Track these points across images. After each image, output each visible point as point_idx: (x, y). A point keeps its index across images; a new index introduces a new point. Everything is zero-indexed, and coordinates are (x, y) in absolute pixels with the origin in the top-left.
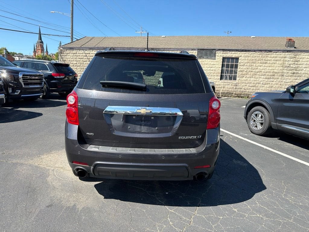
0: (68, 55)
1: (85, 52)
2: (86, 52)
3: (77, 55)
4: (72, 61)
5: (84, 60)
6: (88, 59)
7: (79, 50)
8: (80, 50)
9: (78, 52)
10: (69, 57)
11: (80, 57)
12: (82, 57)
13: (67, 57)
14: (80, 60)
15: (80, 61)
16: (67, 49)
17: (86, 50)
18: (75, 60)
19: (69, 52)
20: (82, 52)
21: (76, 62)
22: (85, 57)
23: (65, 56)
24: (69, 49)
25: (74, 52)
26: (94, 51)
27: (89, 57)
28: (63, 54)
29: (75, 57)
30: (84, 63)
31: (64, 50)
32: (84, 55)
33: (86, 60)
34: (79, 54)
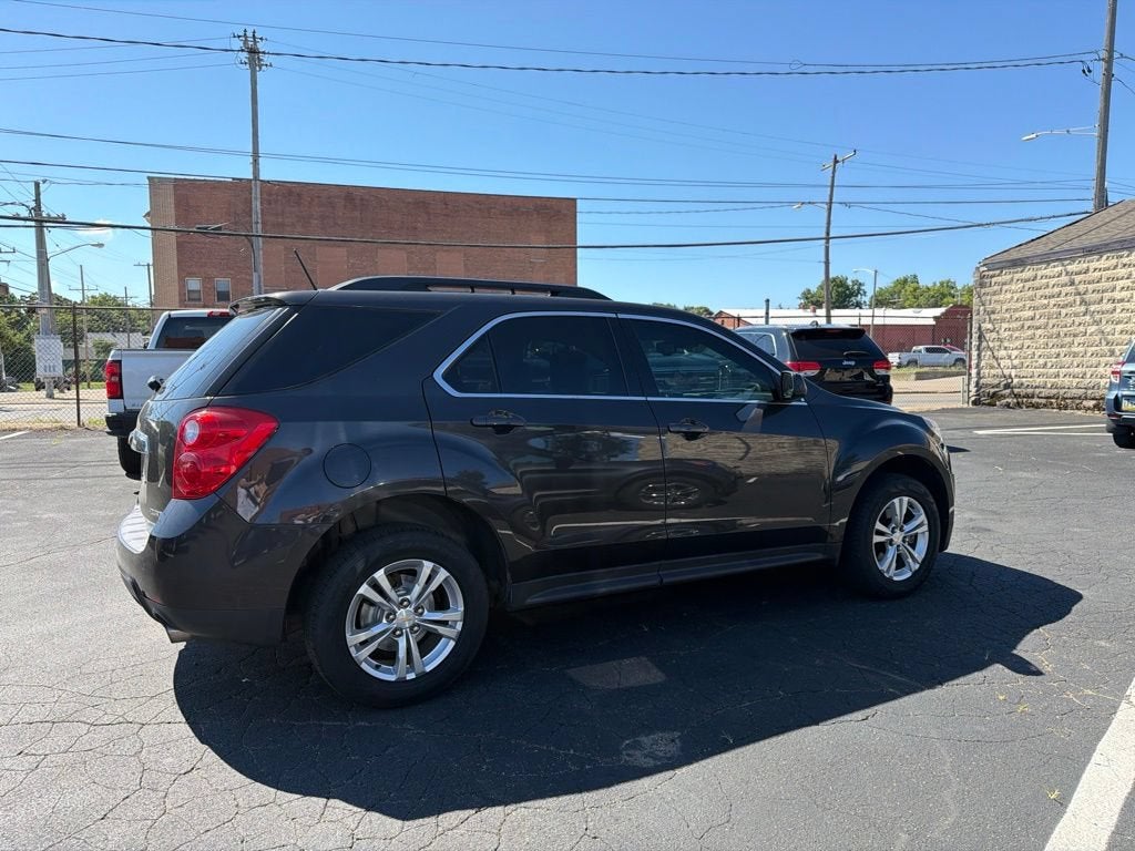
0: (1005, 288)
1: (1069, 268)
2: (1073, 267)
3: (1037, 283)
4: (1016, 310)
5: (1062, 300)
6: (1079, 294)
7: (1044, 266)
8: (1048, 263)
9: (1040, 273)
10: (1009, 296)
11: (1047, 292)
12: (1056, 290)
13: (1001, 297)
14: (1046, 302)
15: (1046, 306)
16: (1002, 269)
17: (1073, 260)
18: (1028, 303)
19: (1009, 277)
20: (1056, 269)
21: (1031, 313)
22: (1069, 289)
23: (994, 294)
24: (1009, 267)
25: (1028, 273)
26: (1105, 257)
27: (1082, 288)
28: (987, 290)
29: (1031, 293)
30: (1064, 311)
31: (991, 273)
32: (1064, 279)
33: (1071, 299)
34: (1044, 281)
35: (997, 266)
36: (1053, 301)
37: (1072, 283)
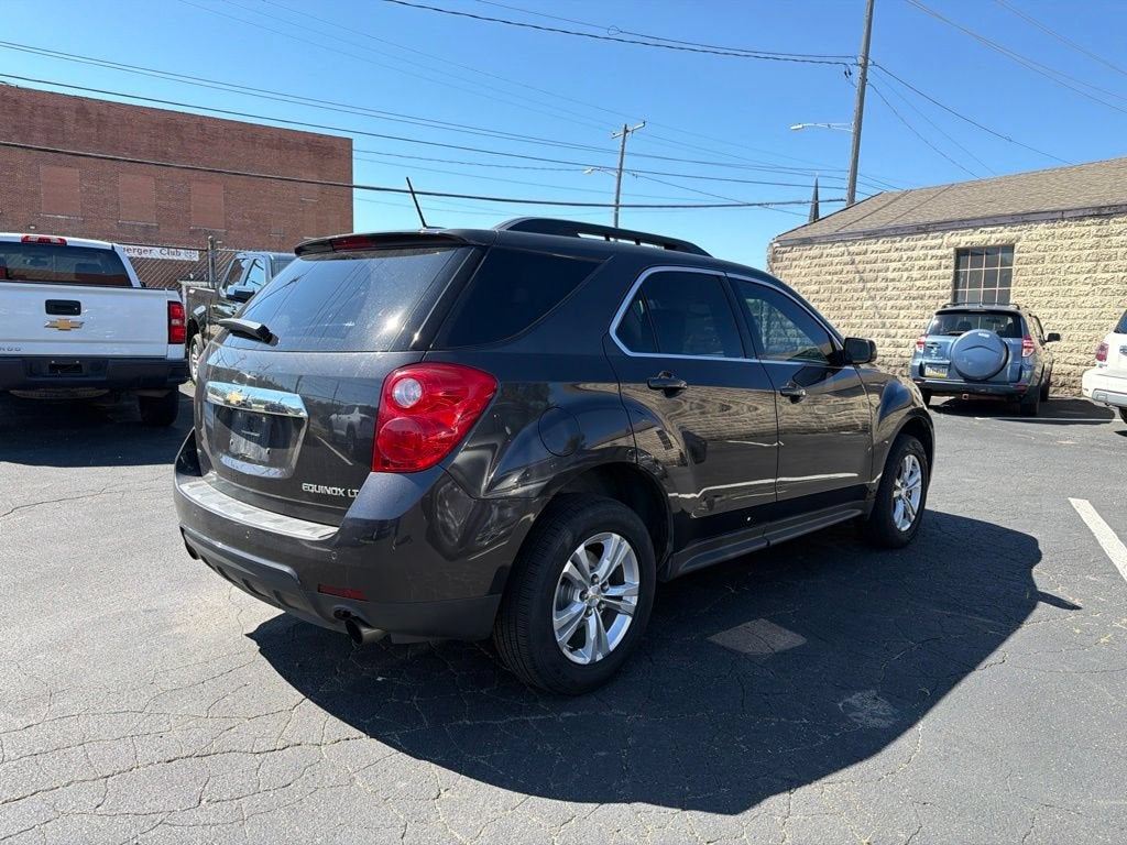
0: (795, 263)
1: (852, 249)
2: (853, 249)
3: (823, 261)
4: (803, 284)
5: (844, 277)
6: (858, 272)
7: (830, 245)
8: (833, 243)
9: (826, 252)
10: (798, 270)
11: (832, 269)
12: (839, 267)
13: (791, 272)
14: (830, 278)
15: (829, 282)
16: (793, 246)
17: (854, 242)
18: (815, 278)
19: (798, 254)
20: (840, 249)
21: (816, 288)
22: (849, 267)
23: (785, 268)
24: (799, 245)
25: (815, 251)
26: (881, 241)
27: (861, 267)
28: (779, 264)
29: (817, 269)
30: (845, 287)
31: (783, 249)
32: (846, 258)
33: (851, 276)
34: (829, 259)
35: (789, 243)
36: (835, 278)
37: (853, 263)
